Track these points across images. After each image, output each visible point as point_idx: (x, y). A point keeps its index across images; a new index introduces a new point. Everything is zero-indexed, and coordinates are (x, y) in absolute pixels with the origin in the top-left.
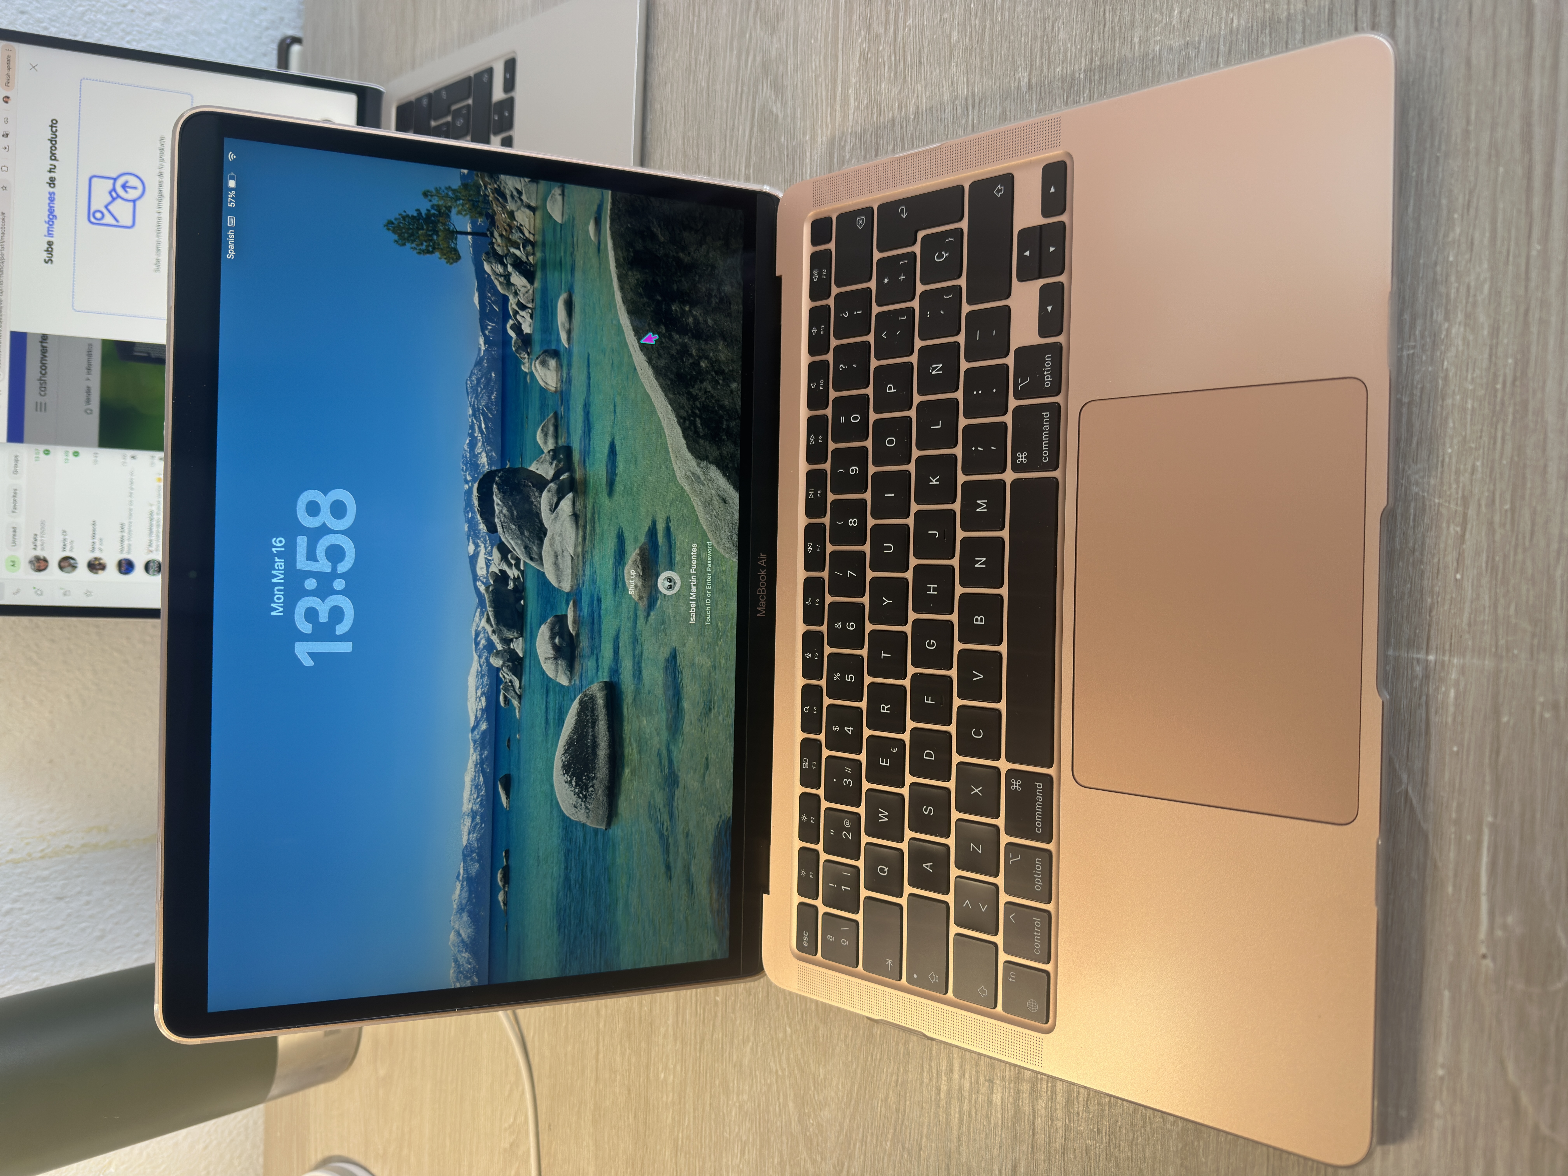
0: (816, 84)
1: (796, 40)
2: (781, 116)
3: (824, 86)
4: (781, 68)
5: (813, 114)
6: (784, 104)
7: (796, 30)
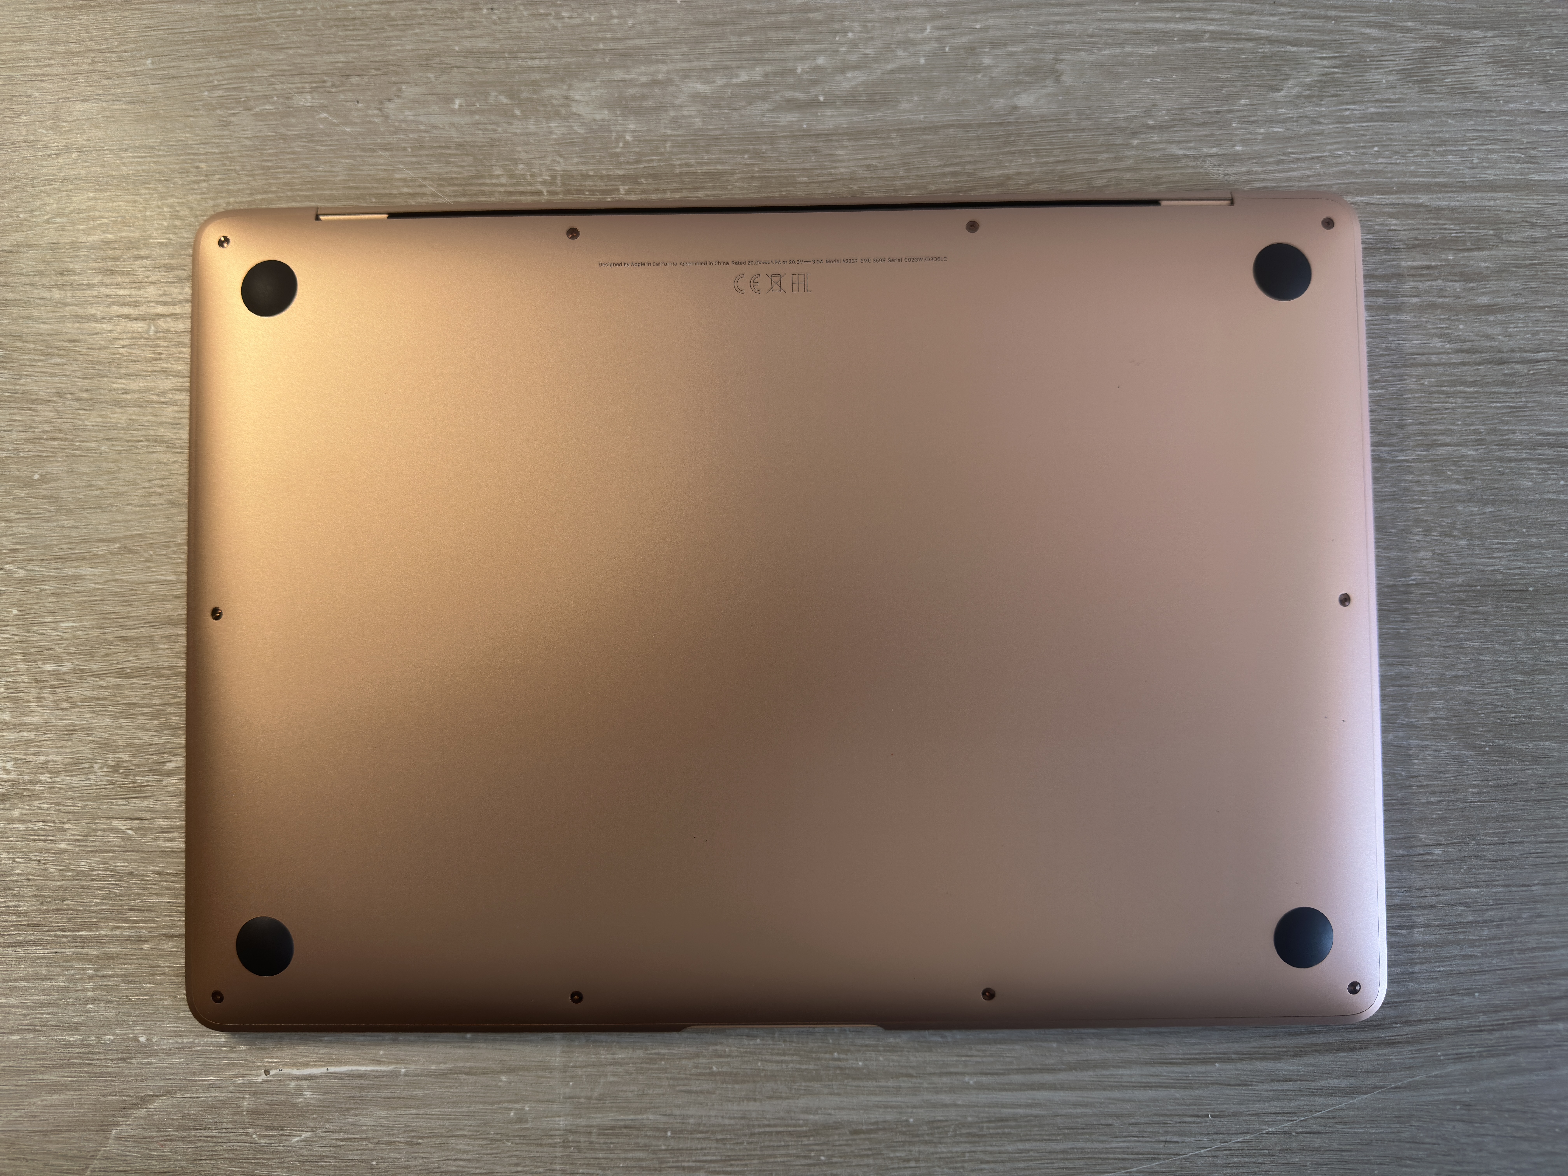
0: (1313, 158)
1: (1382, 117)
2: (1279, 95)
3: (1308, 173)
4: (1348, 93)
5: (1271, 156)
6: (1294, 102)
7: (1399, 117)
